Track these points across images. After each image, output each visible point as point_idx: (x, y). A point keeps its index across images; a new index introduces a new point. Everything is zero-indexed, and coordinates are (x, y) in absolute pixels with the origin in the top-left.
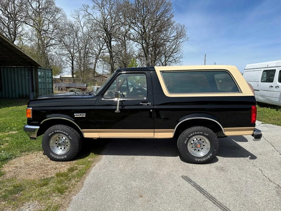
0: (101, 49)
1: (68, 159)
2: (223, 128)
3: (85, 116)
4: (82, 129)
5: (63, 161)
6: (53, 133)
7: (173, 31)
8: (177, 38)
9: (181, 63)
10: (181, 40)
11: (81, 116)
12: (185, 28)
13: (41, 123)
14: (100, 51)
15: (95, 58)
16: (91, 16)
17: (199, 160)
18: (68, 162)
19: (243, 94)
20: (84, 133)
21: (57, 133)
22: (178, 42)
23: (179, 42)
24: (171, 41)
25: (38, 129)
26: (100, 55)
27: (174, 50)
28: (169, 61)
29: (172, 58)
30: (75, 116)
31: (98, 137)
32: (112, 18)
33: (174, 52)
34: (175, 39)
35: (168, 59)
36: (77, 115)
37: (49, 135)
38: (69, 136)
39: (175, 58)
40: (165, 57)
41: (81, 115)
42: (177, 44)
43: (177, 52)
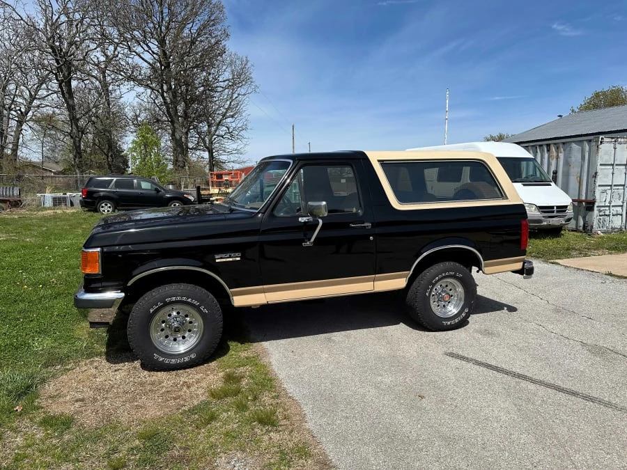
0: (33, 98)
1: (199, 361)
2: (484, 260)
3: (239, 259)
4: (230, 288)
5: (185, 368)
6: (159, 304)
7: (224, 67)
8: (234, 84)
9: (245, 140)
10: (242, 91)
11: (231, 259)
12: (249, 64)
13: (129, 284)
14: (31, 102)
15: (17, 119)
16: (8, 9)
17: (449, 323)
18: (198, 368)
19: (510, 201)
20: (235, 298)
21: (172, 303)
22: (235, 95)
23: (239, 94)
24: (219, 89)
25: (121, 300)
26: (30, 114)
27: (227, 109)
28: (218, 136)
29: (224, 128)
30: (217, 261)
31: (264, 302)
32: (70, 22)
33: (228, 115)
34: (228, 87)
35: (216, 131)
36: (221, 258)
37: (151, 311)
38: (202, 308)
39: (230, 130)
40: (208, 126)
41: (230, 257)
42: (234, 97)
43: (236, 116)
